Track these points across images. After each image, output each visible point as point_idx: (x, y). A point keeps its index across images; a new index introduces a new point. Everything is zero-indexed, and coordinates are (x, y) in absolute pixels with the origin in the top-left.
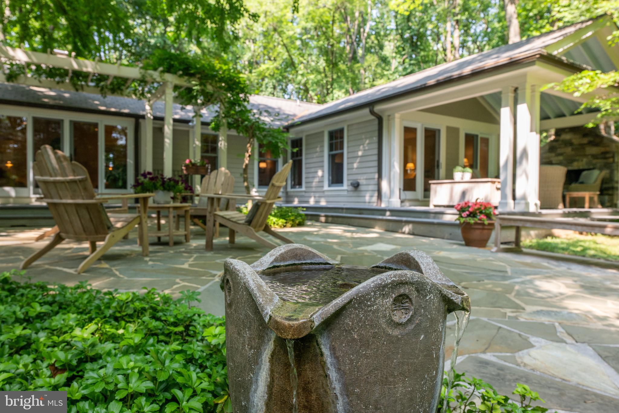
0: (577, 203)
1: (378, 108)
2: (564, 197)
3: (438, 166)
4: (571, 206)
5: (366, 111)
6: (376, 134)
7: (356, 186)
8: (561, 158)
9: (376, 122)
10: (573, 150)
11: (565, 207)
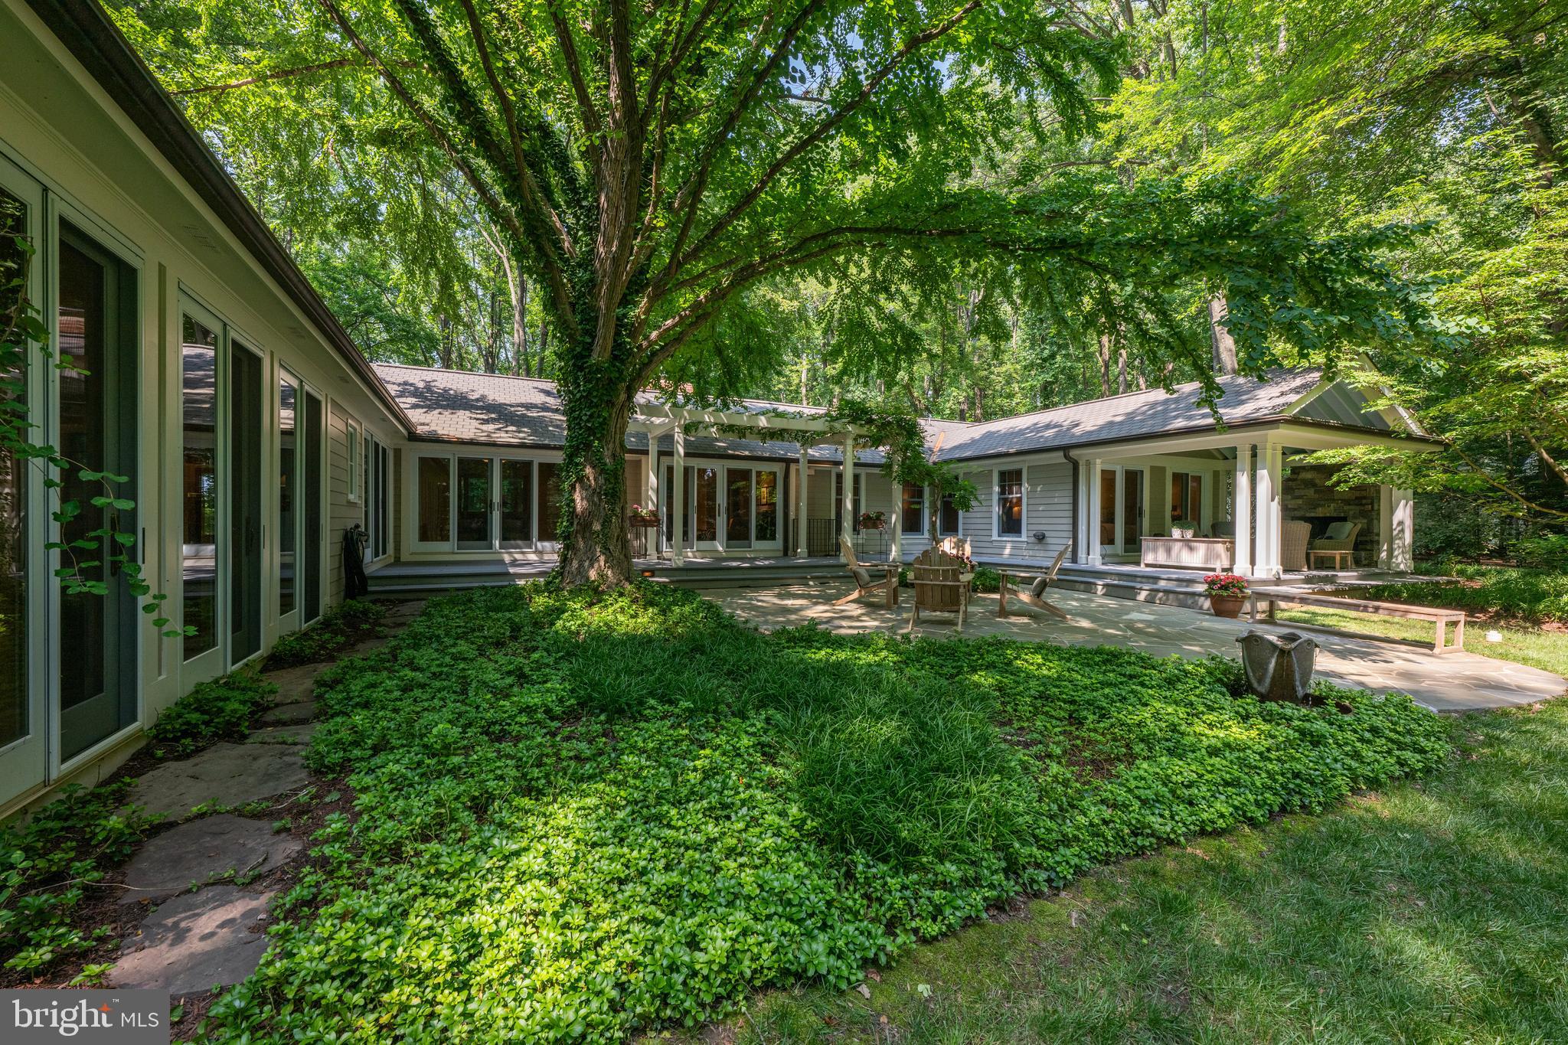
0: (1323, 563)
1: (1073, 453)
2: (1308, 555)
3: (1141, 514)
4: (1317, 568)
5: (1061, 454)
6: (1071, 480)
7: (1041, 538)
8: (1300, 502)
9: (1071, 466)
10: (1316, 492)
11: (1309, 568)
